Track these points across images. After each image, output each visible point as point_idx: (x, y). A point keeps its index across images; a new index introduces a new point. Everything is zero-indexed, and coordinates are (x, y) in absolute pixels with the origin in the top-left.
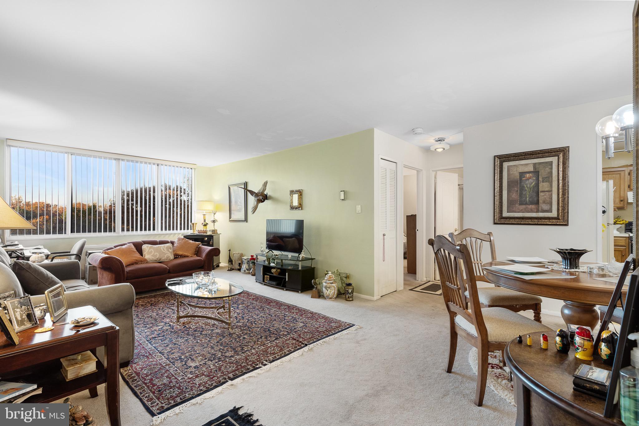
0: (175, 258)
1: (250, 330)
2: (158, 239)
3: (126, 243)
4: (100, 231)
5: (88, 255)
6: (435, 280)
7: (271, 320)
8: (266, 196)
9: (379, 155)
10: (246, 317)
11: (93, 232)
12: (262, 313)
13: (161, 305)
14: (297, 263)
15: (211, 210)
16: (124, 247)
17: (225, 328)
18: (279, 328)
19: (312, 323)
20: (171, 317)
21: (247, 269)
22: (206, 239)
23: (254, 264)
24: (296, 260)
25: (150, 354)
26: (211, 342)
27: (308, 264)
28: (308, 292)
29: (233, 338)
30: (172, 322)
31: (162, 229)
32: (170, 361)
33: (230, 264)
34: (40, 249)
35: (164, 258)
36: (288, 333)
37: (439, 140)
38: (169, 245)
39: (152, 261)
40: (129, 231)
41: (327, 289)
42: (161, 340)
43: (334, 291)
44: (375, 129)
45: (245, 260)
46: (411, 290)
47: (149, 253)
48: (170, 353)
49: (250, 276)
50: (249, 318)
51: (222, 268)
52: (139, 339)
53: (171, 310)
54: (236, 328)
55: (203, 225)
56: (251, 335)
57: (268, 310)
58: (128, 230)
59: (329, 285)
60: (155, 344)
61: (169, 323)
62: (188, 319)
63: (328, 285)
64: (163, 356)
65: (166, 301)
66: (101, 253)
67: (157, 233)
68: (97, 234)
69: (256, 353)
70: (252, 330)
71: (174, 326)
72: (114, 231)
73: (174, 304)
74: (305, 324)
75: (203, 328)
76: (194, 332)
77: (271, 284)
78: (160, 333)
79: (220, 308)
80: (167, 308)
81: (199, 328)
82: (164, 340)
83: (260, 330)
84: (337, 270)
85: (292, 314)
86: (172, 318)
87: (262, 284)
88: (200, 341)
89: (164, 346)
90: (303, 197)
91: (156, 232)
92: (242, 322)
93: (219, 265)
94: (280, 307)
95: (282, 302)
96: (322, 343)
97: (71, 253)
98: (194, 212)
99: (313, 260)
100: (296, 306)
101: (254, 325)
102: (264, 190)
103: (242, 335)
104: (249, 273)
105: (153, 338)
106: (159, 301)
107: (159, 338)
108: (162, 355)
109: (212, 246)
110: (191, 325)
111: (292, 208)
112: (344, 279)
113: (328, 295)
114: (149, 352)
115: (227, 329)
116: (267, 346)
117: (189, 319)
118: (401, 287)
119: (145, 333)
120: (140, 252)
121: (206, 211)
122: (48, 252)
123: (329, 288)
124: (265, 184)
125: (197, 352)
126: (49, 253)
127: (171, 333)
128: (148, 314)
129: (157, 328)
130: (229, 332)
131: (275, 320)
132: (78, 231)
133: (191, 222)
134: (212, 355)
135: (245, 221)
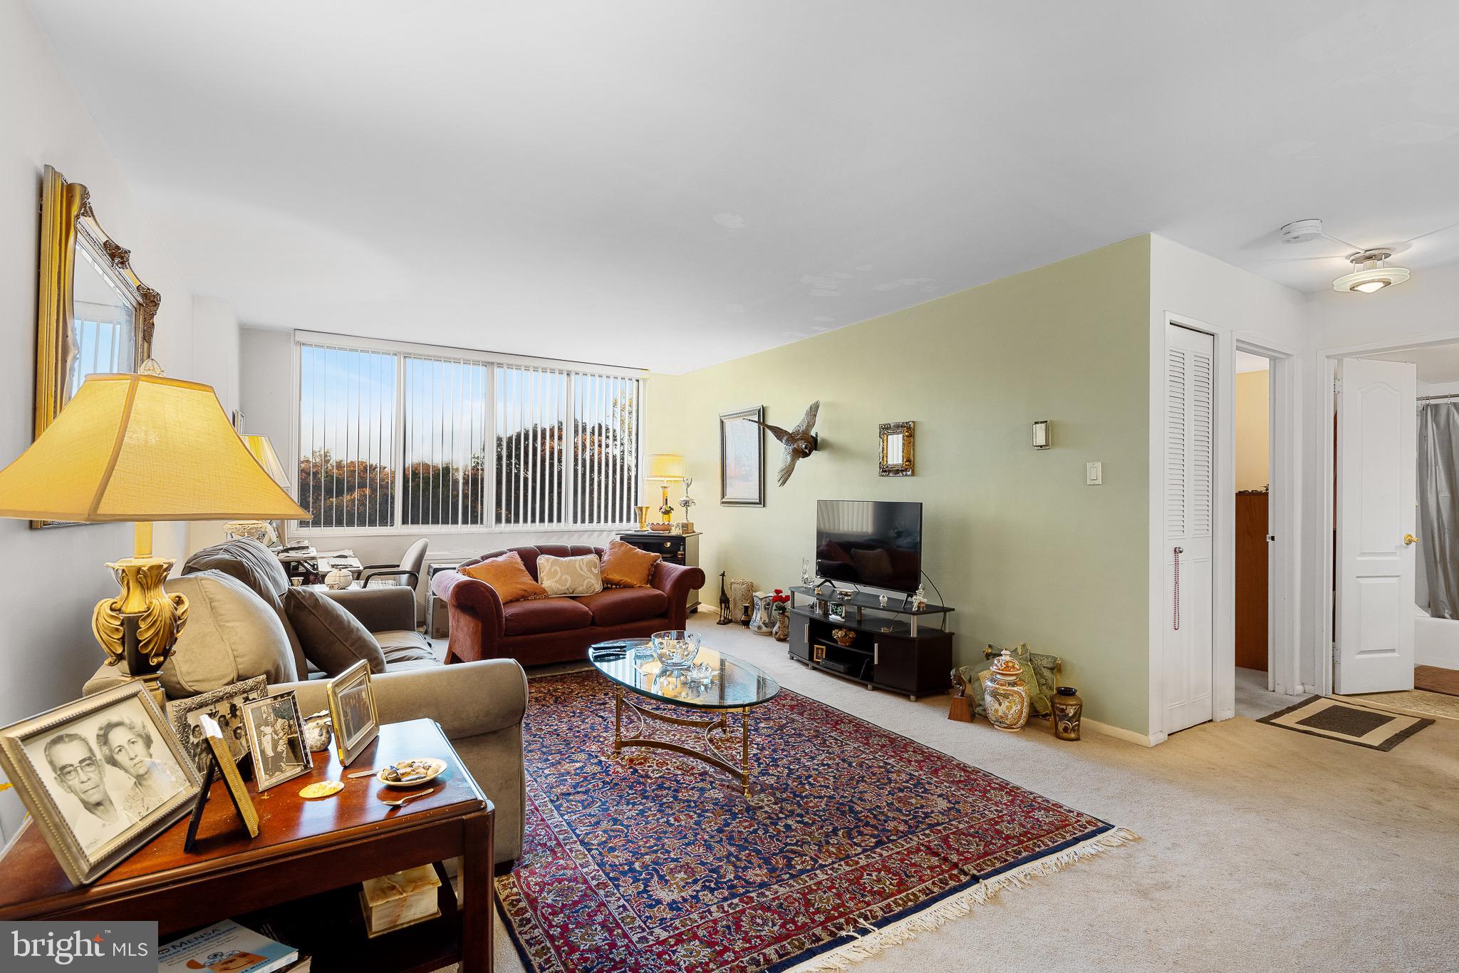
0: (605, 589)
1: (798, 801)
2: (569, 543)
3: (505, 550)
4: (455, 522)
5: (431, 574)
6: (1333, 693)
7: (852, 779)
8: (815, 440)
9: (1164, 311)
10: (783, 759)
11: (442, 523)
12: (823, 751)
13: (578, 704)
14: (902, 617)
15: (679, 477)
16: (500, 559)
17: (734, 789)
18: (877, 806)
19: (974, 801)
20: (601, 739)
21: (764, 623)
22: (669, 544)
23: (783, 613)
24: (902, 610)
25: (559, 844)
26: (704, 826)
27: (933, 621)
28: (935, 698)
29: (758, 824)
30: (603, 753)
31: (575, 521)
32: (607, 875)
33: (723, 607)
34: (346, 557)
35: (581, 589)
36: (910, 827)
37: (1370, 258)
38: (593, 557)
39: (556, 594)
40: (510, 522)
41: (998, 700)
42: (582, 802)
43: (1019, 707)
44: (1153, 236)
45: (761, 599)
46: (1265, 721)
47: (554, 576)
48: (606, 849)
49: (772, 641)
50: (791, 763)
51: (705, 616)
52: (532, 794)
53: (601, 719)
54: (762, 791)
55: (663, 512)
56: (806, 820)
57: (836, 743)
58: (508, 521)
59: (1005, 688)
60: (570, 813)
61: (597, 757)
62: (639, 751)
63: (1002, 689)
64: (589, 856)
65: (587, 694)
66: (456, 571)
67: (566, 529)
68: (449, 529)
69: (830, 884)
70: (806, 803)
71: (610, 765)
72: (482, 523)
73: (606, 703)
74: (954, 804)
75: (678, 782)
76: (657, 789)
77: (833, 668)
78: (578, 783)
79: (715, 727)
80: (591, 712)
81: (669, 779)
82: (589, 805)
83: (826, 805)
84: (1024, 646)
85: (907, 767)
86: (602, 743)
87: (807, 665)
88: (675, 820)
89: (590, 822)
90: (917, 443)
91: (562, 526)
92: (773, 775)
93: (697, 608)
94: (867, 738)
95: (871, 725)
96: (1021, 877)
97: (400, 569)
98: (643, 480)
99: (948, 613)
100: (912, 742)
101: (807, 787)
102: (811, 425)
103: (781, 815)
104: (770, 634)
105: (563, 794)
106: (572, 691)
107: (578, 797)
108: (586, 853)
109: (683, 562)
110: (649, 767)
111: (886, 471)
112: (1047, 673)
113: (1002, 718)
114: (555, 836)
115: (740, 792)
116: (857, 863)
117: (643, 749)
118: (1227, 710)
119: (546, 777)
120: (533, 571)
121: (670, 479)
122: (360, 565)
123: (1006, 696)
124: (813, 411)
125: (672, 855)
126: (361, 568)
127: (603, 787)
128: (550, 726)
129: (571, 767)
130: (746, 801)
131: (862, 779)
132: (415, 522)
133: (636, 504)
134: (710, 871)
135: (760, 504)
